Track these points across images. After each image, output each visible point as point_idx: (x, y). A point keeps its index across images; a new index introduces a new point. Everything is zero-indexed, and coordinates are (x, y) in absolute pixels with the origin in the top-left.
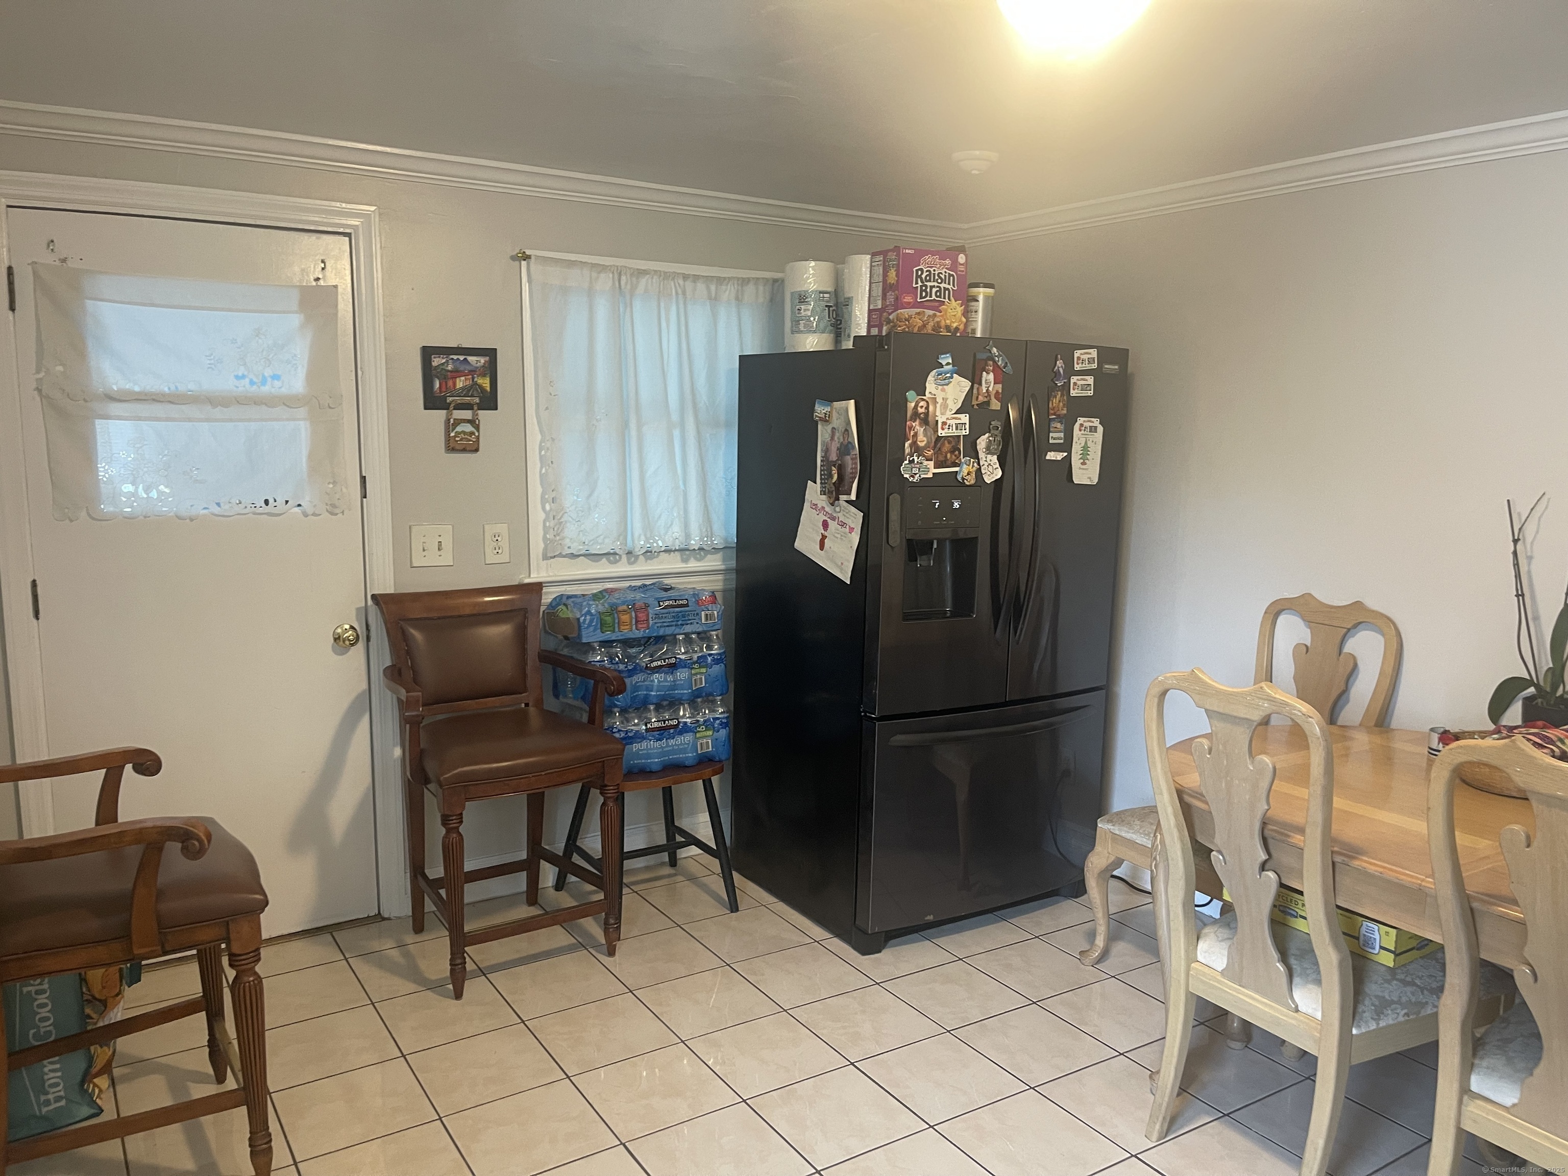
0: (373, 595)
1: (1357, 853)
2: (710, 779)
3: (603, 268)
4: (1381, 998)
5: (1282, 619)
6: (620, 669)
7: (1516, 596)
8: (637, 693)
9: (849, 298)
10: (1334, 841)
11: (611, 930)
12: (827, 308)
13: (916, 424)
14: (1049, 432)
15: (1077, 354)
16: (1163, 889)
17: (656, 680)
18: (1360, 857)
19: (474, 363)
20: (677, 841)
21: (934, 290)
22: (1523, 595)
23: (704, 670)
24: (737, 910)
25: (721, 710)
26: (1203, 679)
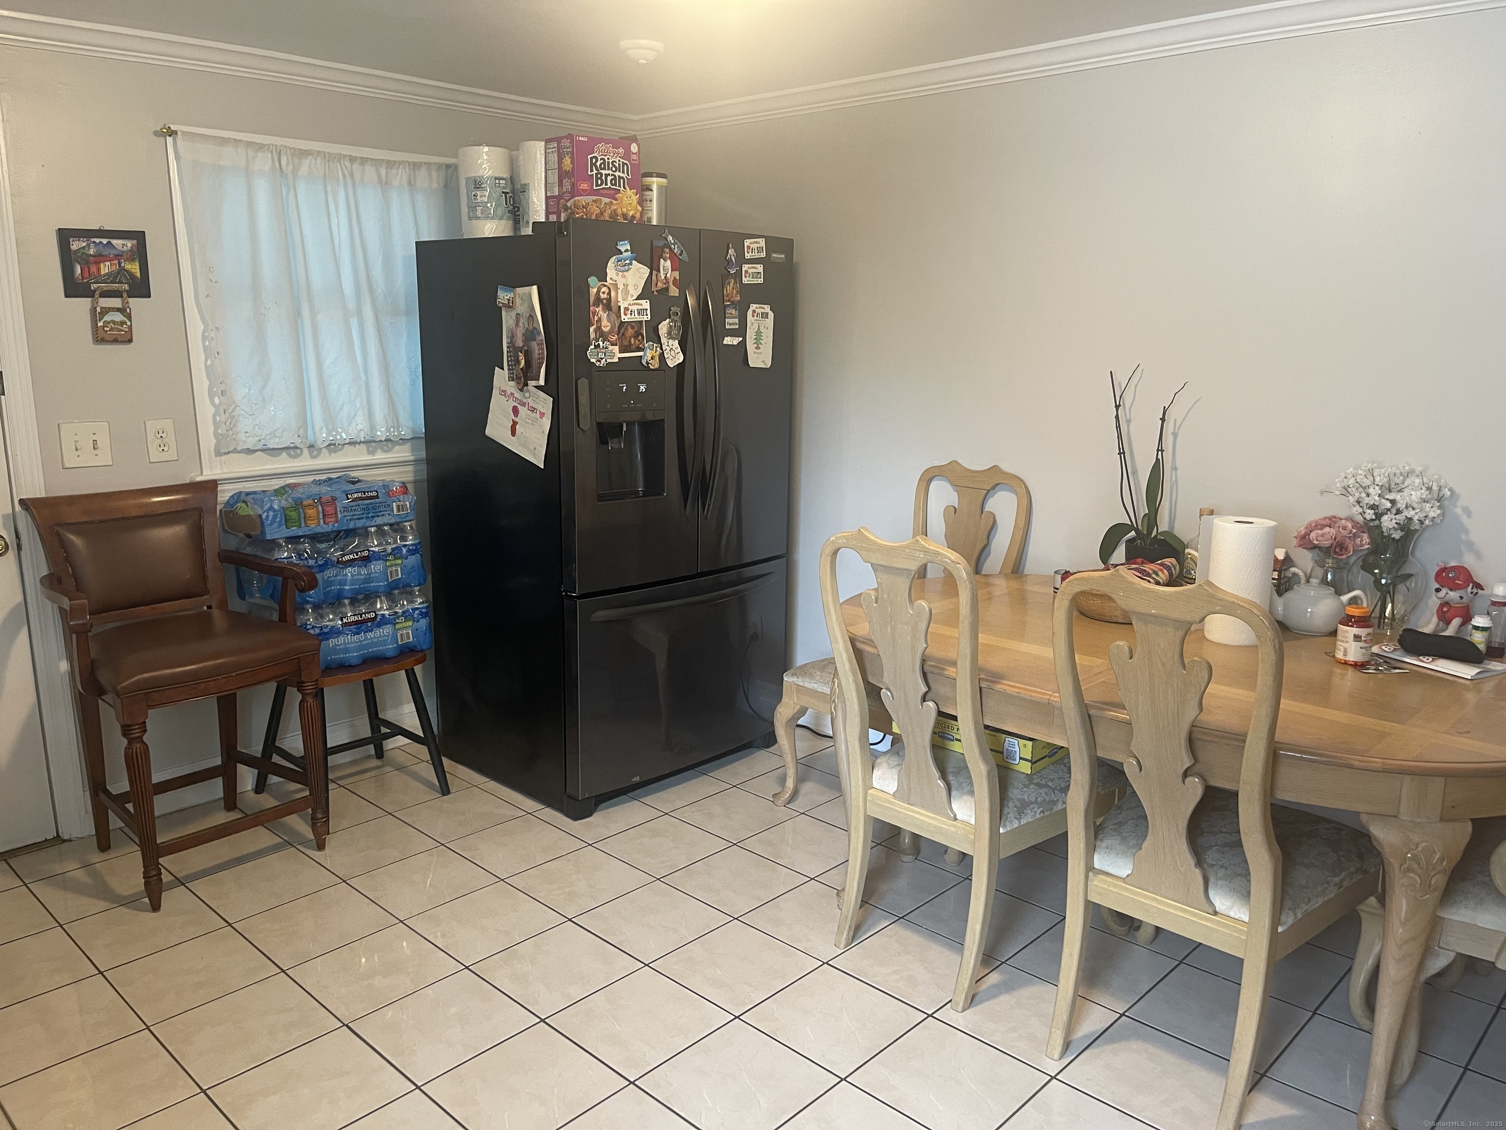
0: (20, 499)
1: (1001, 679)
2: (413, 669)
3: (261, 147)
4: (1021, 801)
5: (934, 484)
6: (310, 564)
7: (1118, 454)
8: (330, 588)
9: (525, 185)
10: (981, 670)
11: (319, 824)
12: (503, 195)
13: (599, 309)
14: (725, 318)
15: (747, 242)
16: (842, 729)
17: (349, 575)
18: (1001, 681)
19: (120, 248)
20: (382, 732)
21: (609, 178)
22: (1124, 453)
23: (400, 562)
24: (449, 793)
25: (420, 600)
26: (868, 537)
